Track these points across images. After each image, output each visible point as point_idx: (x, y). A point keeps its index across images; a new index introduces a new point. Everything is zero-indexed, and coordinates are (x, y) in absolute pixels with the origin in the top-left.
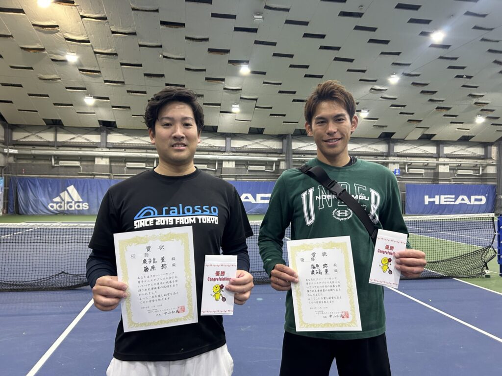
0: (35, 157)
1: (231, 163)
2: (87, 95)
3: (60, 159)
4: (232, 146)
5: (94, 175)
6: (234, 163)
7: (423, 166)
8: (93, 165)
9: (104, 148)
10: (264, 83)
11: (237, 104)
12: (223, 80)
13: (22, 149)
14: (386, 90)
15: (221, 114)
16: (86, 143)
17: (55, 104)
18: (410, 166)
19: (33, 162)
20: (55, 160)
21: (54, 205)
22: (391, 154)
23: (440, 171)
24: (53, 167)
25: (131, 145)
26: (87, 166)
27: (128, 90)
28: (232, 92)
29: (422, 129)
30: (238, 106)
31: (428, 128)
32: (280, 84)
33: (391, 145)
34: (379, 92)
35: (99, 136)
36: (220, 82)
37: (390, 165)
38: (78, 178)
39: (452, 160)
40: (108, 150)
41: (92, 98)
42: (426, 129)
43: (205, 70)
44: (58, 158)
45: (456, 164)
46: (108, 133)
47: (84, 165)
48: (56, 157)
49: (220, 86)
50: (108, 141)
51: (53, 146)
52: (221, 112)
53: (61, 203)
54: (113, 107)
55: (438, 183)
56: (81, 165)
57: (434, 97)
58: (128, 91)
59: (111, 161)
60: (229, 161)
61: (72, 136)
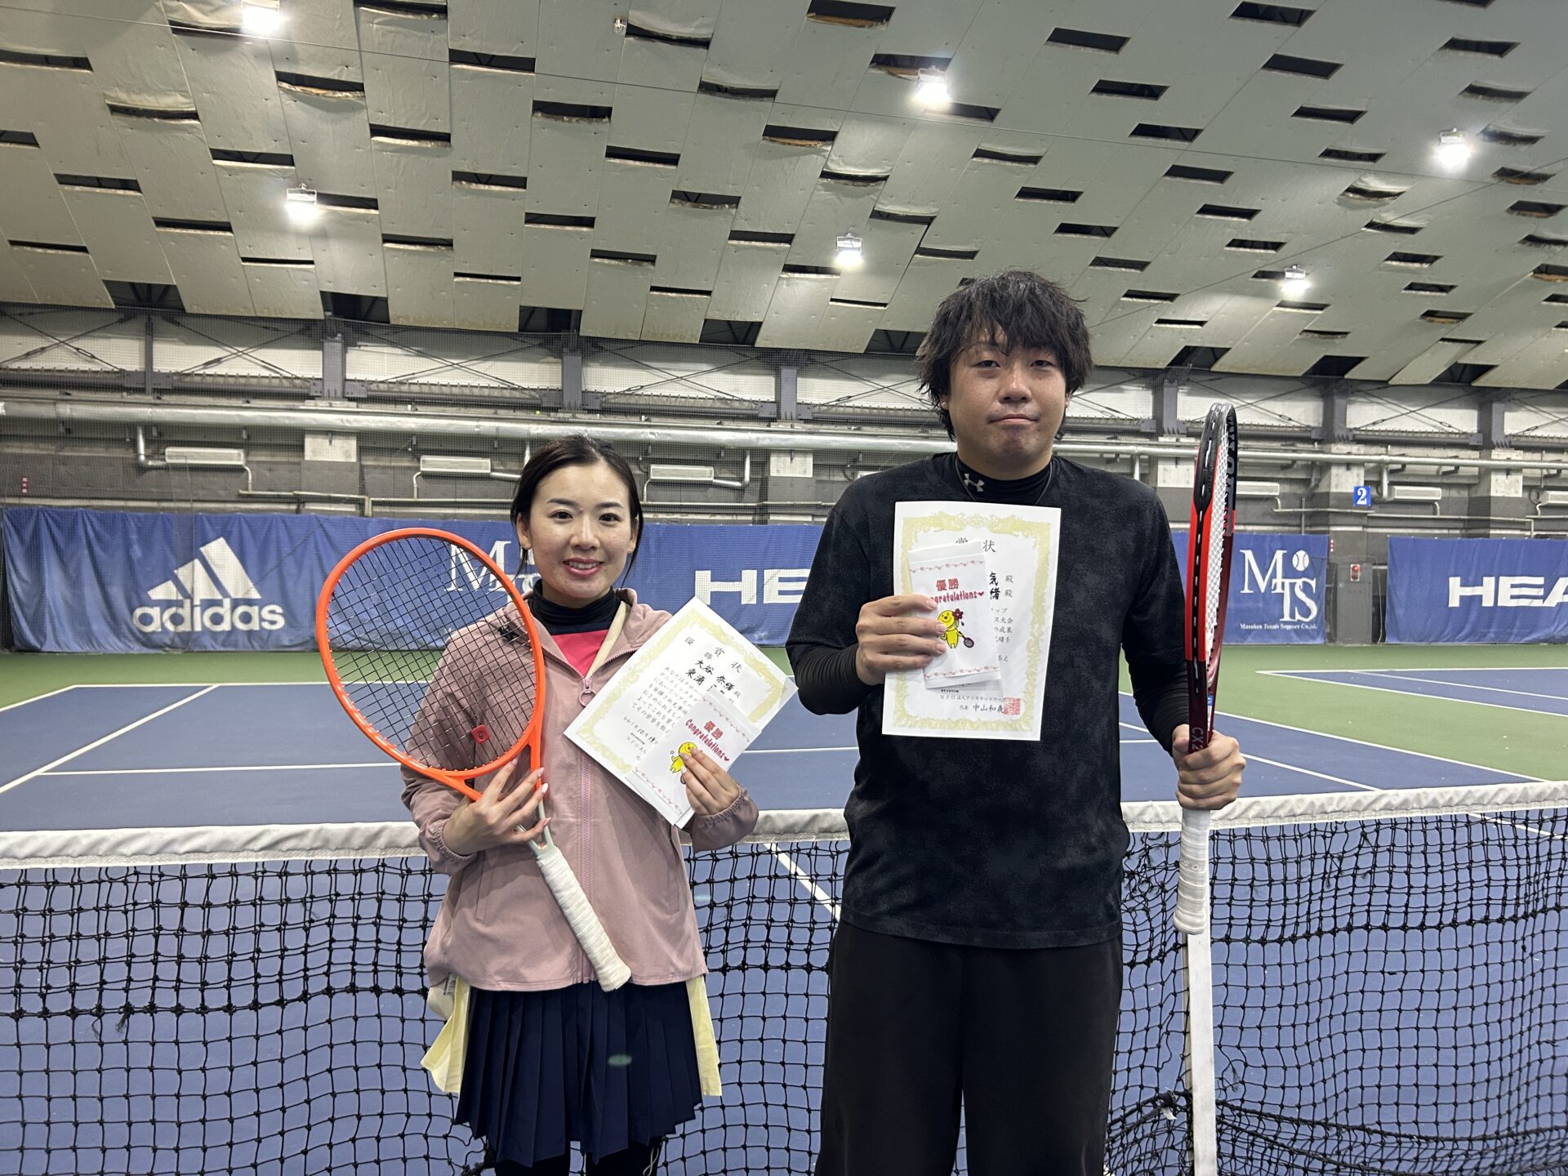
0: (71, 431)
1: (798, 459)
2: (296, 184)
3: (166, 438)
4: (800, 399)
5: (300, 501)
6: (810, 460)
7: (1437, 475)
8: (299, 464)
9: (336, 398)
10: (980, 153)
11: (856, 235)
12: (829, 137)
13: (20, 400)
14: (1399, 194)
15: (784, 276)
16: (266, 381)
17: (161, 223)
18: (1400, 475)
19: (62, 449)
20: (148, 443)
21: (155, 612)
22: (1338, 432)
23: (1493, 494)
24: (142, 469)
25: (435, 390)
26: (271, 468)
27: (461, 169)
28: (850, 187)
29: (1458, 347)
30: (858, 244)
31: (1479, 342)
32: (1034, 160)
33: (1339, 401)
34: (1373, 202)
35: (319, 354)
36: (819, 144)
37: (1334, 471)
38: (242, 510)
39: (1529, 456)
40: (353, 406)
41: (314, 198)
42: (1473, 345)
43: (771, 94)
44: (160, 434)
45: (1542, 468)
46: (348, 343)
47: (258, 462)
48: (155, 433)
49: (812, 161)
50: (349, 376)
51: (142, 391)
52: (789, 268)
53: (180, 604)
54: (387, 239)
55: (1488, 536)
56: (248, 463)
57: (1546, 228)
58: (458, 176)
59: (362, 450)
60: (791, 452)
61: (214, 352)
